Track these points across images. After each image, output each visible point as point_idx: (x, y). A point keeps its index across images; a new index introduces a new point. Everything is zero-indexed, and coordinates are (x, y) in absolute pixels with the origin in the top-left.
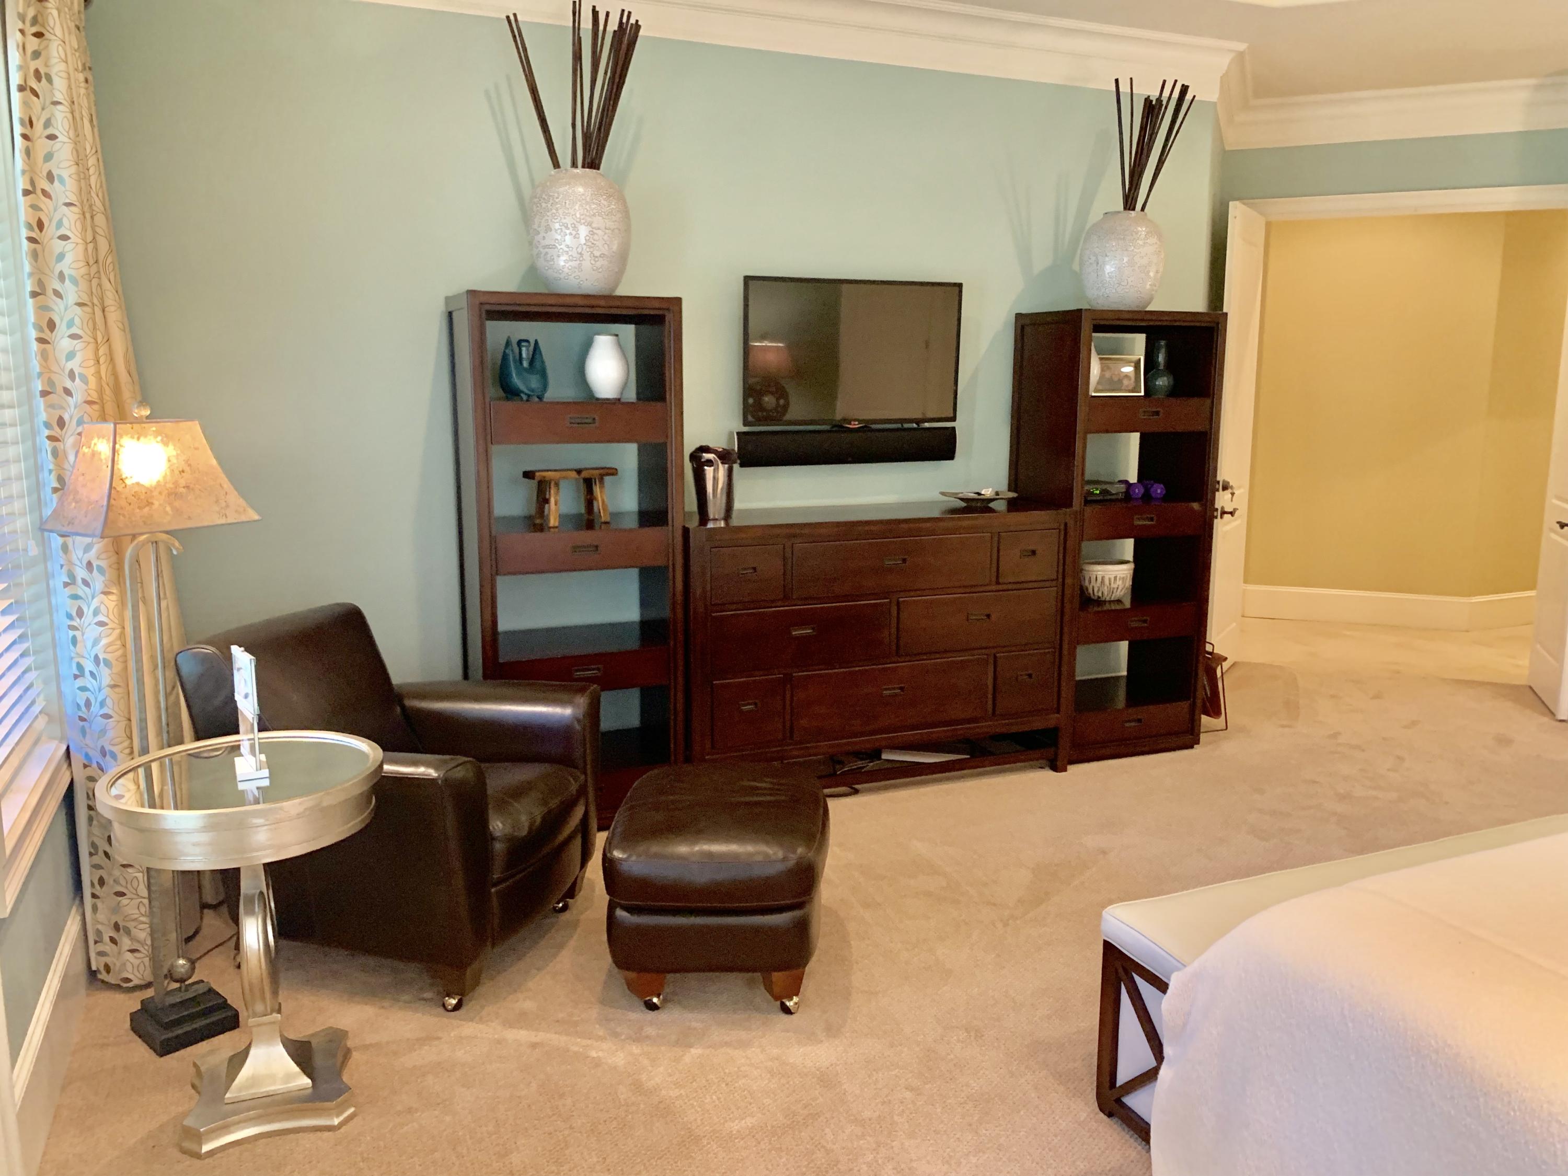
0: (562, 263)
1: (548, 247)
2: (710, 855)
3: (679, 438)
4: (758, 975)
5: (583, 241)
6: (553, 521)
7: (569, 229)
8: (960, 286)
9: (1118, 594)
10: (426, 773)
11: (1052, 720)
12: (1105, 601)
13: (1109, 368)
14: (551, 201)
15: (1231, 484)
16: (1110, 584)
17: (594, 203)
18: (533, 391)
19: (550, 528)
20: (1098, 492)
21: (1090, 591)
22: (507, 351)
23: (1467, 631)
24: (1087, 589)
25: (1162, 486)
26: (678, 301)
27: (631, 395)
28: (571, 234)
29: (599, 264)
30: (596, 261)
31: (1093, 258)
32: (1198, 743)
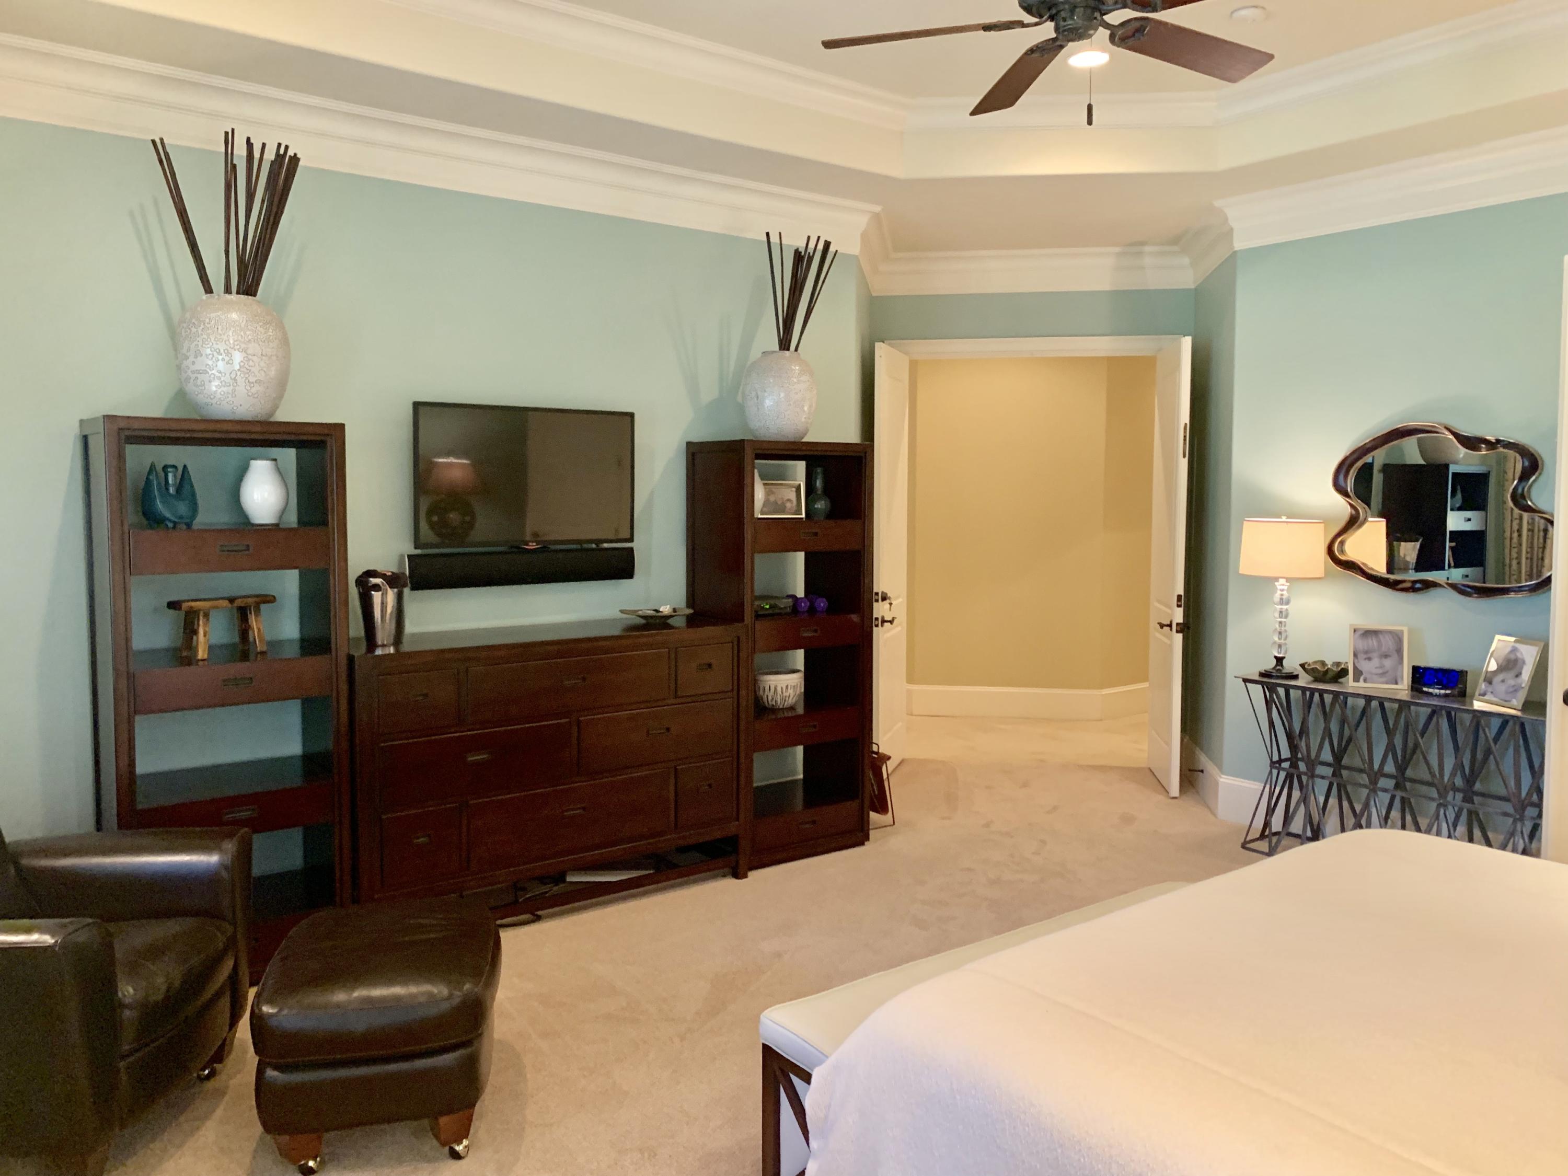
0: (214, 389)
1: (198, 372)
2: (369, 1000)
3: (342, 564)
4: (426, 1122)
5: (237, 367)
6: (202, 653)
7: (221, 355)
8: (631, 415)
9: (790, 702)
10: (41, 940)
11: (732, 828)
12: (779, 709)
13: (773, 493)
14: (202, 326)
15: (889, 595)
16: (782, 693)
17: (249, 330)
18: (181, 517)
19: (198, 660)
20: (768, 607)
21: (765, 699)
22: (151, 477)
23: (1101, 720)
24: (762, 698)
25: (825, 600)
26: (342, 426)
27: (292, 519)
28: (223, 359)
29: (254, 390)
30: (251, 387)
31: (754, 394)
32: (868, 839)
